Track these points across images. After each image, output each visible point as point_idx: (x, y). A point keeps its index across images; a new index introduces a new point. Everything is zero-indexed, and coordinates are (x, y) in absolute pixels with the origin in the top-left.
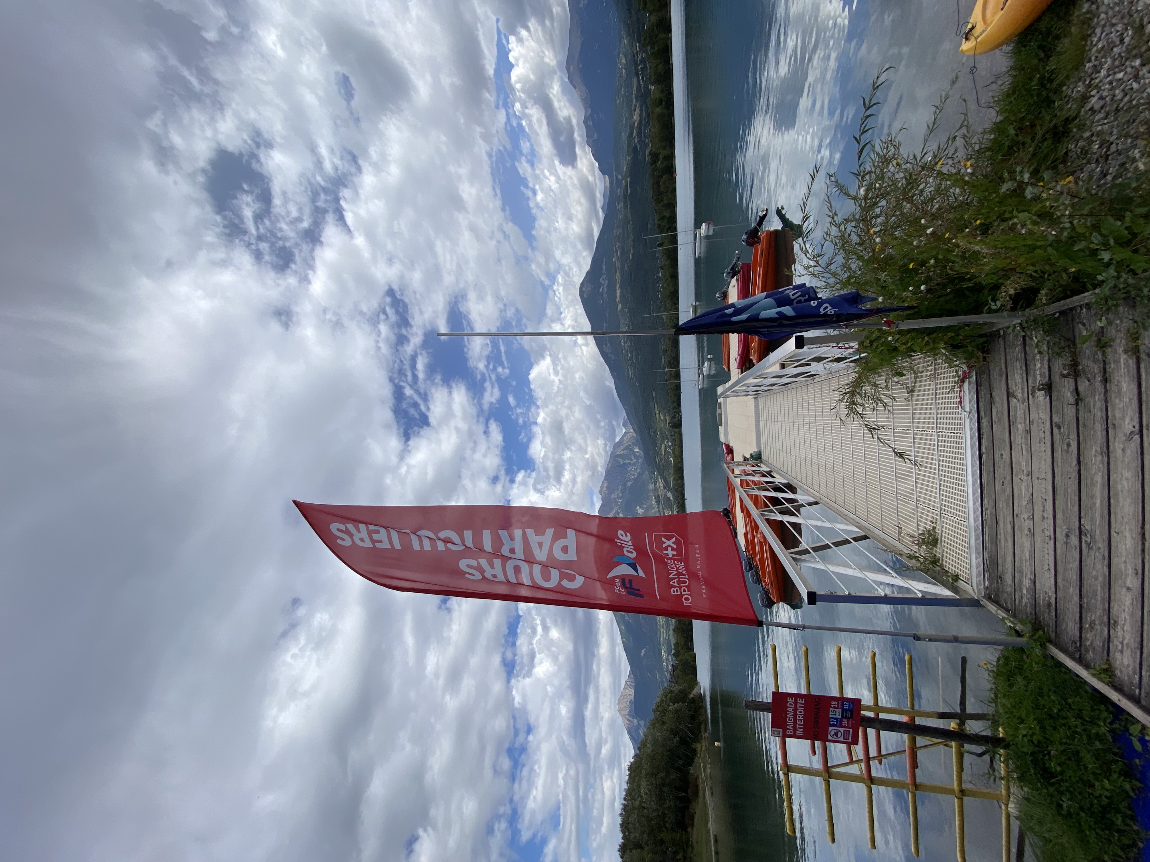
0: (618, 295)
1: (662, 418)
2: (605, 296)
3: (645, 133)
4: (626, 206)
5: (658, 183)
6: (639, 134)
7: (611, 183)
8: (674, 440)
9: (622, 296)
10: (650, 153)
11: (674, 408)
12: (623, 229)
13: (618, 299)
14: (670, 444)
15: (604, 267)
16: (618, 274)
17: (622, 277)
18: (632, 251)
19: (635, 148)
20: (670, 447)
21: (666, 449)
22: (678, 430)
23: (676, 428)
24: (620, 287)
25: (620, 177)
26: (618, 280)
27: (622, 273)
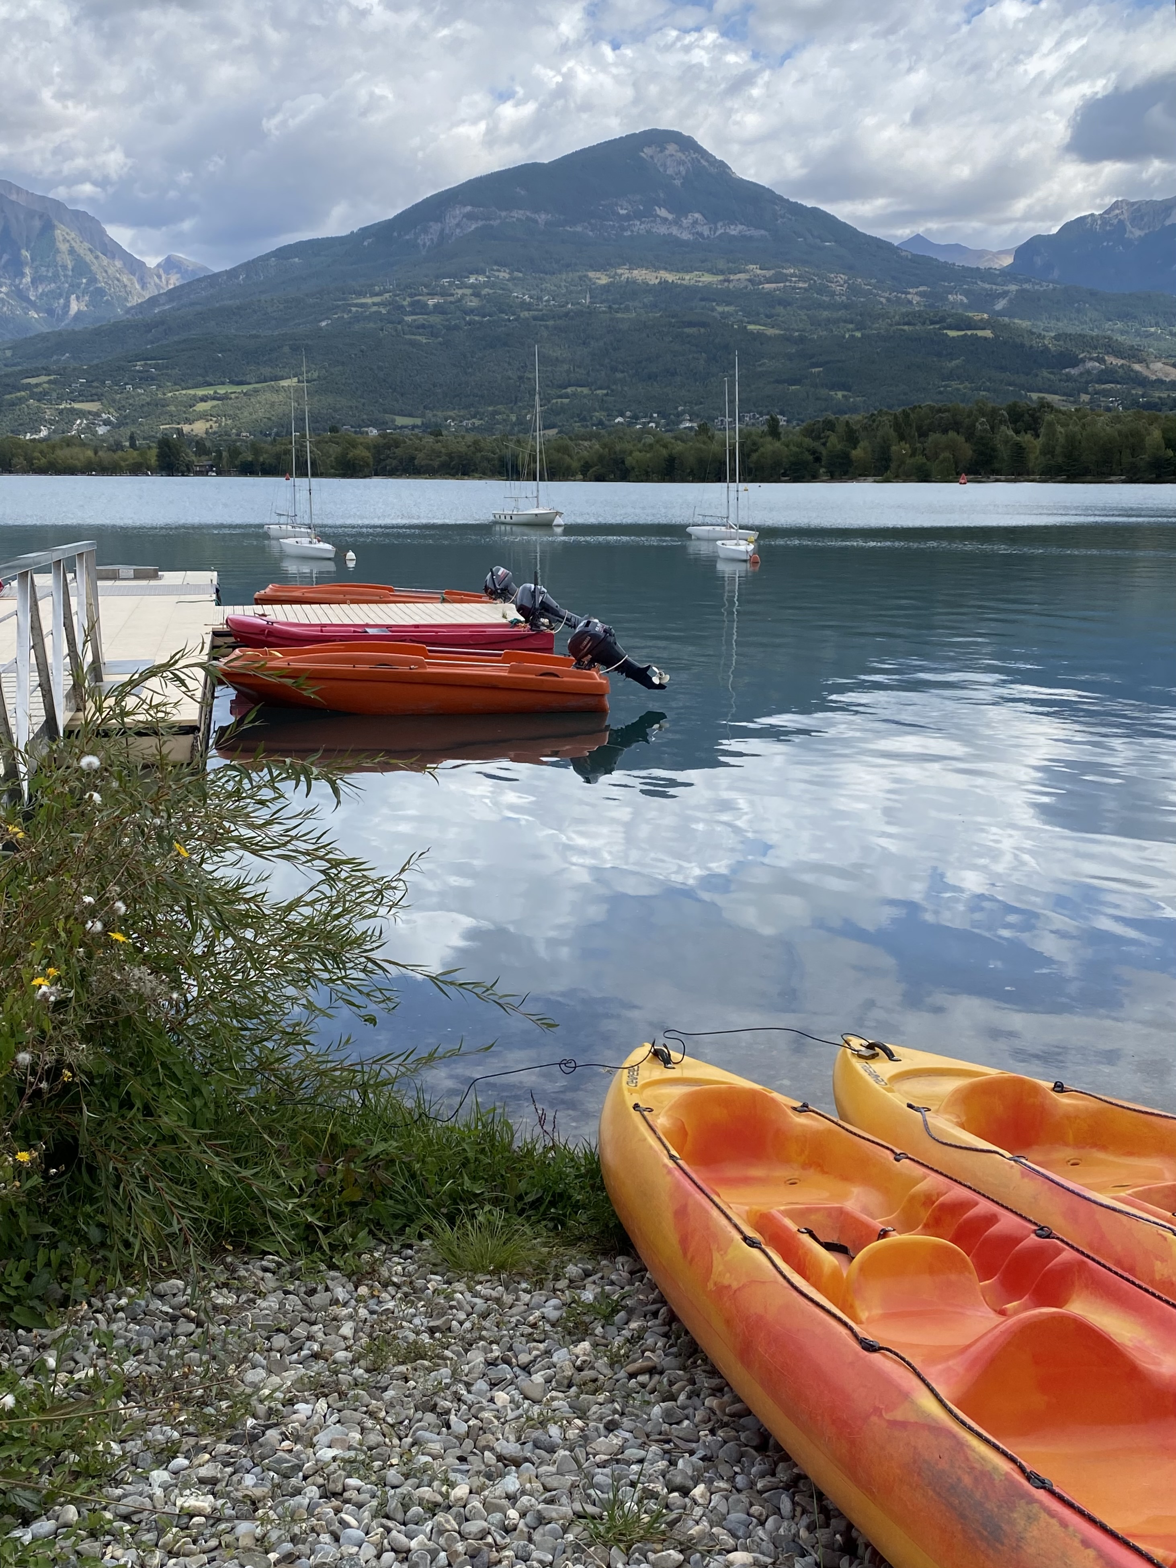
0: (641, 275)
1: (201, 407)
2: (640, 227)
3: (1106, 394)
4: (910, 319)
5: (955, 425)
6: (1108, 375)
7: (988, 275)
8: (117, 446)
9: (633, 290)
10: (1045, 406)
11: (234, 452)
12: (846, 307)
13: (625, 273)
14: (101, 430)
15: (734, 230)
16: (707, 278)
17: (692, 292)
18: (770, 332)
19: (1075, 362)
20: (90, 428)
21: (81, 414)
22: (153, 461)
23: (161, 456)
24: (664, 284)
25: (1000, 305)
26: (689, 279)
27: (707, 295)
